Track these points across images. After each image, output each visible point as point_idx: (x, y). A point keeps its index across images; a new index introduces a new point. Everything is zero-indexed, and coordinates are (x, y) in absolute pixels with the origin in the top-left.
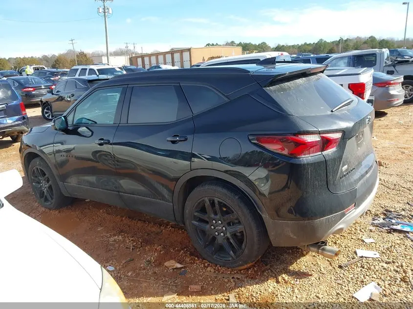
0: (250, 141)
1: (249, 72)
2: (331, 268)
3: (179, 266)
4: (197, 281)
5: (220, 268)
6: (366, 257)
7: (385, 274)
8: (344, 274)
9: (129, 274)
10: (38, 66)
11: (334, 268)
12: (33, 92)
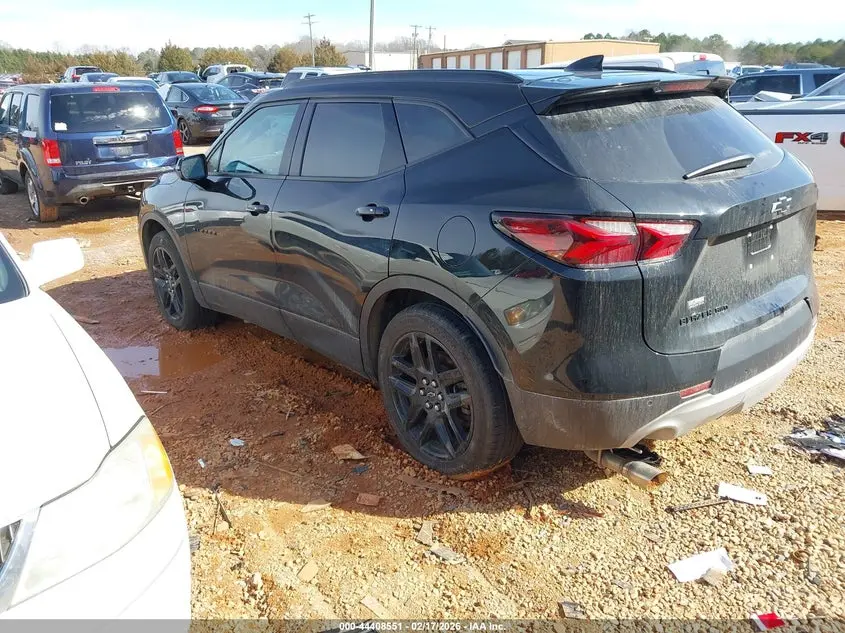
0: (492, 223)
1: (521, 81)
2: (649, 509)
3: (357, 455)
4: (379, 487)
5: (426, 471)
6: (734, 501)
7: (759, 540)
8: (670, 525)
9: (266, 457)
10: (237, 66)
11: (656, 510)
12: (214, 115)
